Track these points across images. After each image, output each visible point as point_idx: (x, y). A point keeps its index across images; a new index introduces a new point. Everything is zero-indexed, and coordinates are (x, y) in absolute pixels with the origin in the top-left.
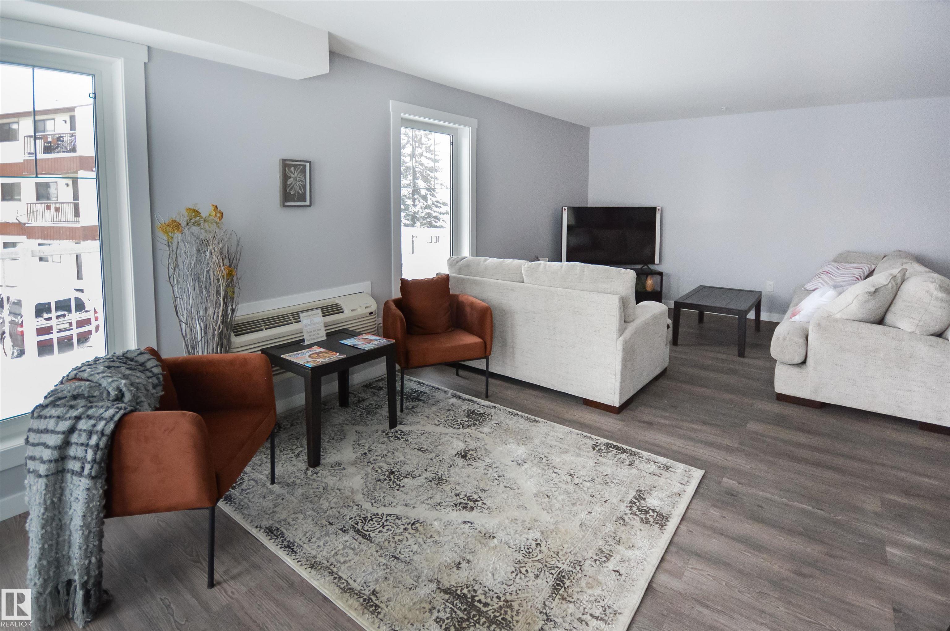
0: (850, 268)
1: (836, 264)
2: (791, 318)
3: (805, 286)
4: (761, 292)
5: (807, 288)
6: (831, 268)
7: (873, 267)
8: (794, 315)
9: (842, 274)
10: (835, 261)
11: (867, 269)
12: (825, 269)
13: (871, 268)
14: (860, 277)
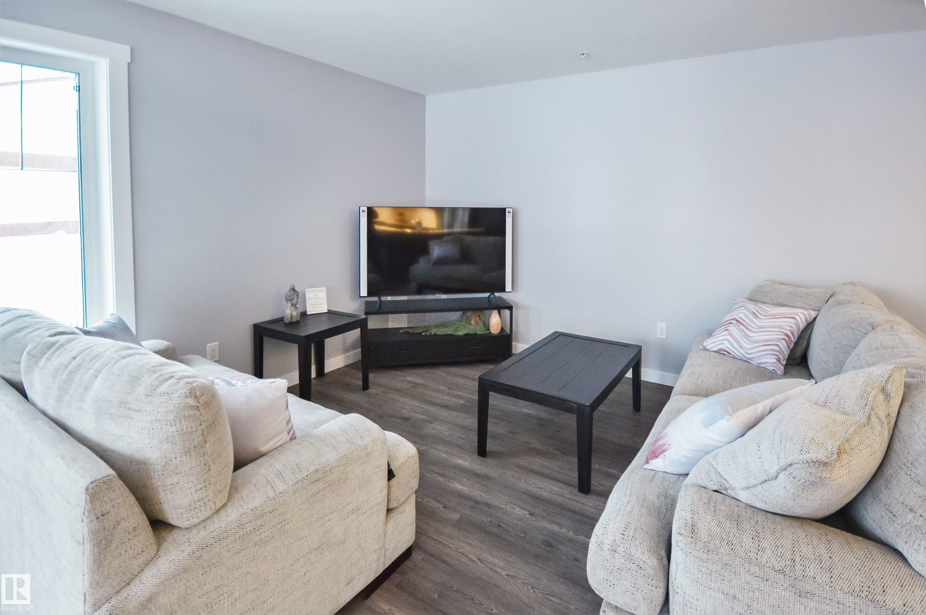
0: (774, 316)
1: (751, 306)
2: (647, 462)
3: (705, 344)
4: (641, 347)
5: (708, 347)
6: (744, 314)
7: (813, 314)
8: (654, 455)
9: (761, 327)
10: (752, 299)
11: (804, 320)
12: (736, 314)
13: (810, 315)
14: (792, 333)
